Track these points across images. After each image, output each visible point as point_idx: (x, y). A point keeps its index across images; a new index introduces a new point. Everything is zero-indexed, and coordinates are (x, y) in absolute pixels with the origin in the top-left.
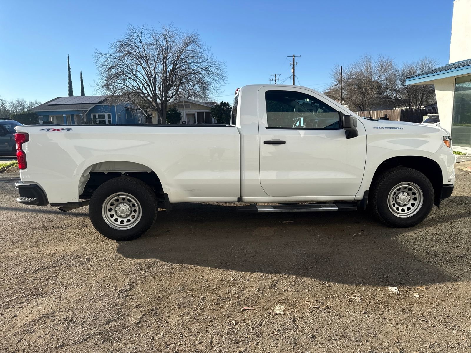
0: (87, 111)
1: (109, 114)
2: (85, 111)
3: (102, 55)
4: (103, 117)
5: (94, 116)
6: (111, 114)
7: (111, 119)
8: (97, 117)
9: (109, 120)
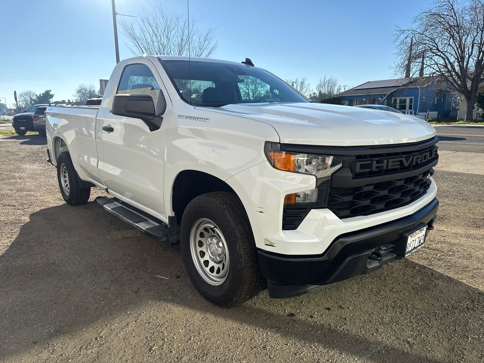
0: (386, 94)
1: (411, 97)
2: (384, 95)
3: (403, 32)
4: (405, 101)
5: (395, 100)
6: (413, 98)
7: (413, 104)
8: (398, 102)
9: (410, 105)
